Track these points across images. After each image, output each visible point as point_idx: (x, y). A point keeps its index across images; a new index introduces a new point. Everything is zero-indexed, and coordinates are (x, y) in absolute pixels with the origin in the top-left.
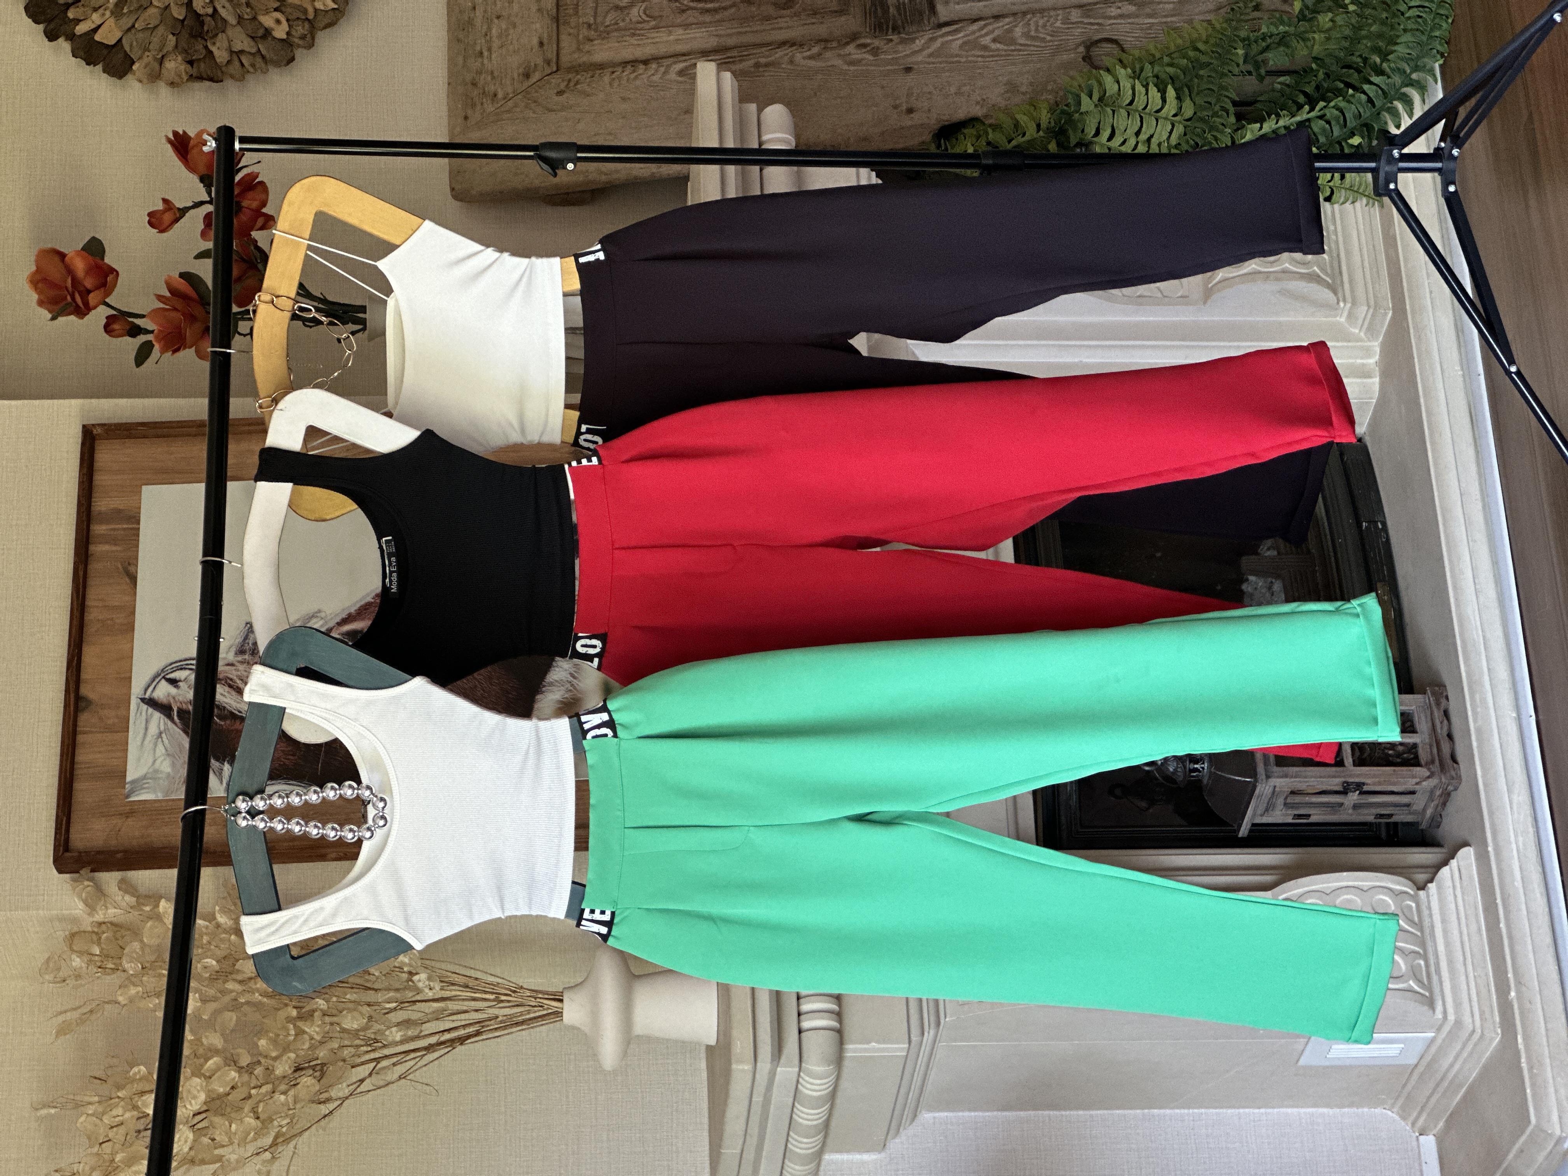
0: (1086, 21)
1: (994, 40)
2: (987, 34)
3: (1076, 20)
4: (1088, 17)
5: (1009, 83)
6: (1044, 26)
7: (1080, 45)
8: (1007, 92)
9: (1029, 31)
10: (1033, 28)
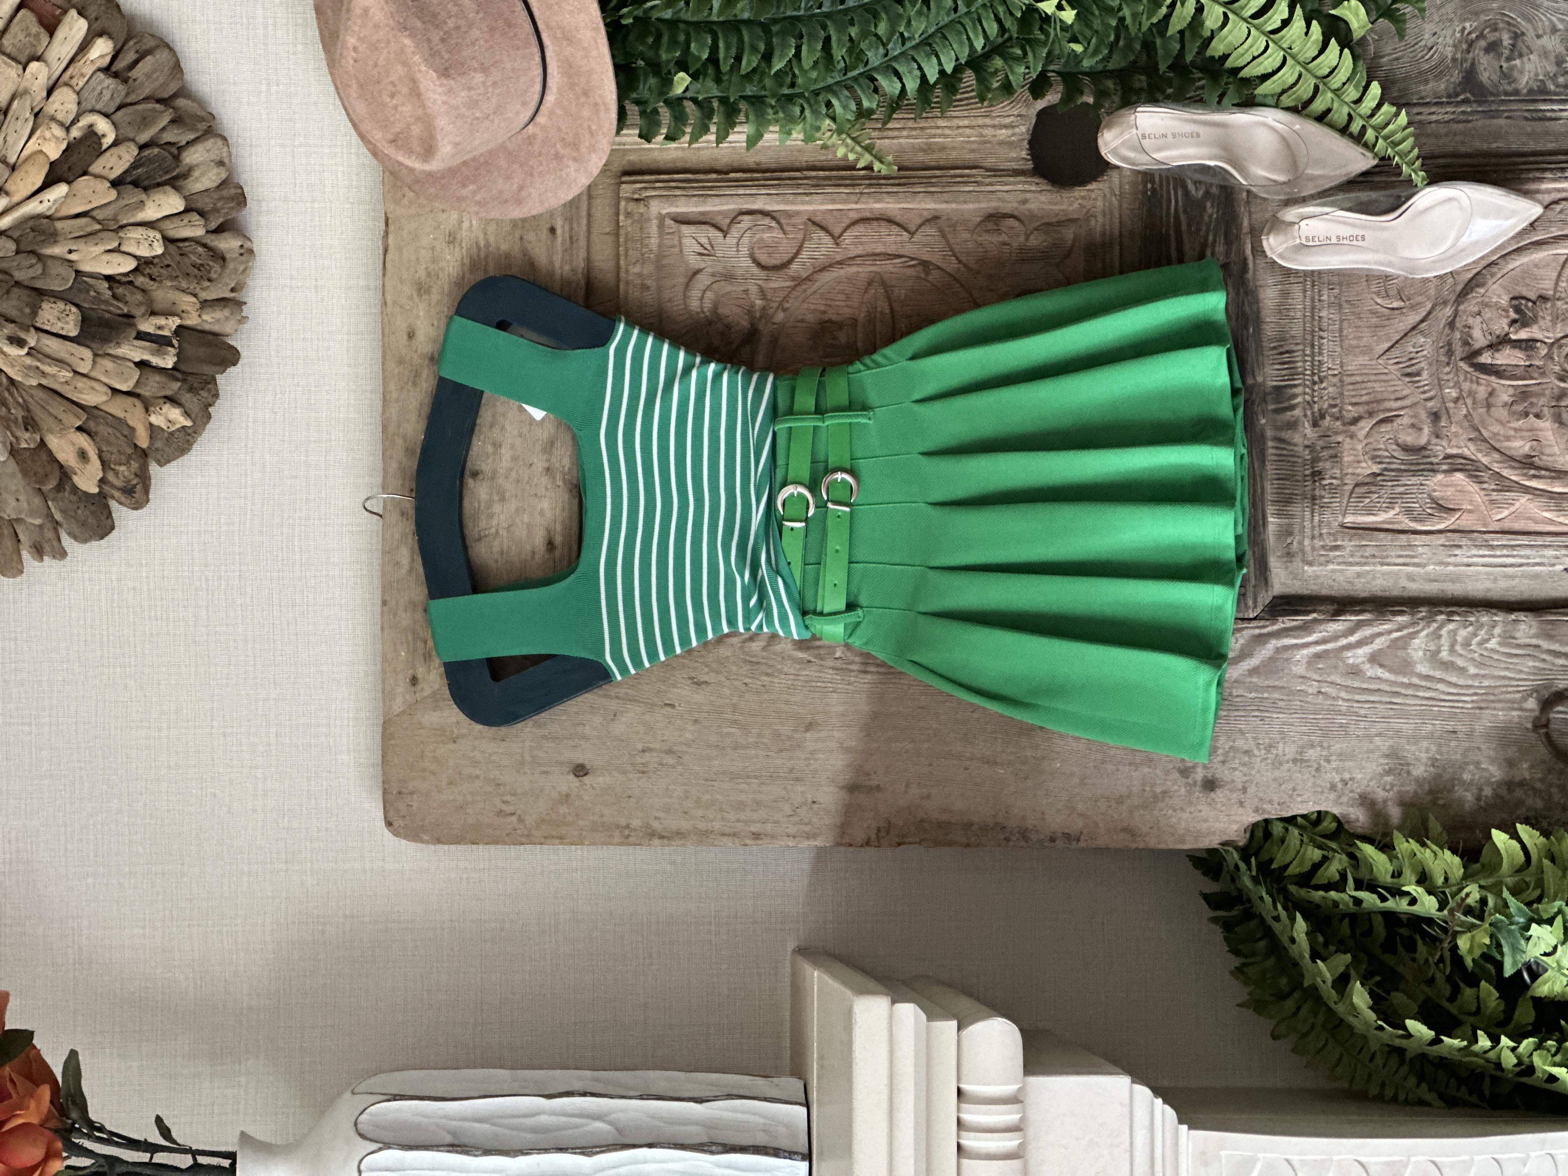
0: (1545, 644)
1: (1374, 659)
2: (1360, 644)
3: (1528, 641)
4: (1550, 637)
5: (1393, 754)
6: (1467, 644)
7: (1531, 695)
8: (1388, 772)
9: (1439, 651)
10: (1445, 642)
